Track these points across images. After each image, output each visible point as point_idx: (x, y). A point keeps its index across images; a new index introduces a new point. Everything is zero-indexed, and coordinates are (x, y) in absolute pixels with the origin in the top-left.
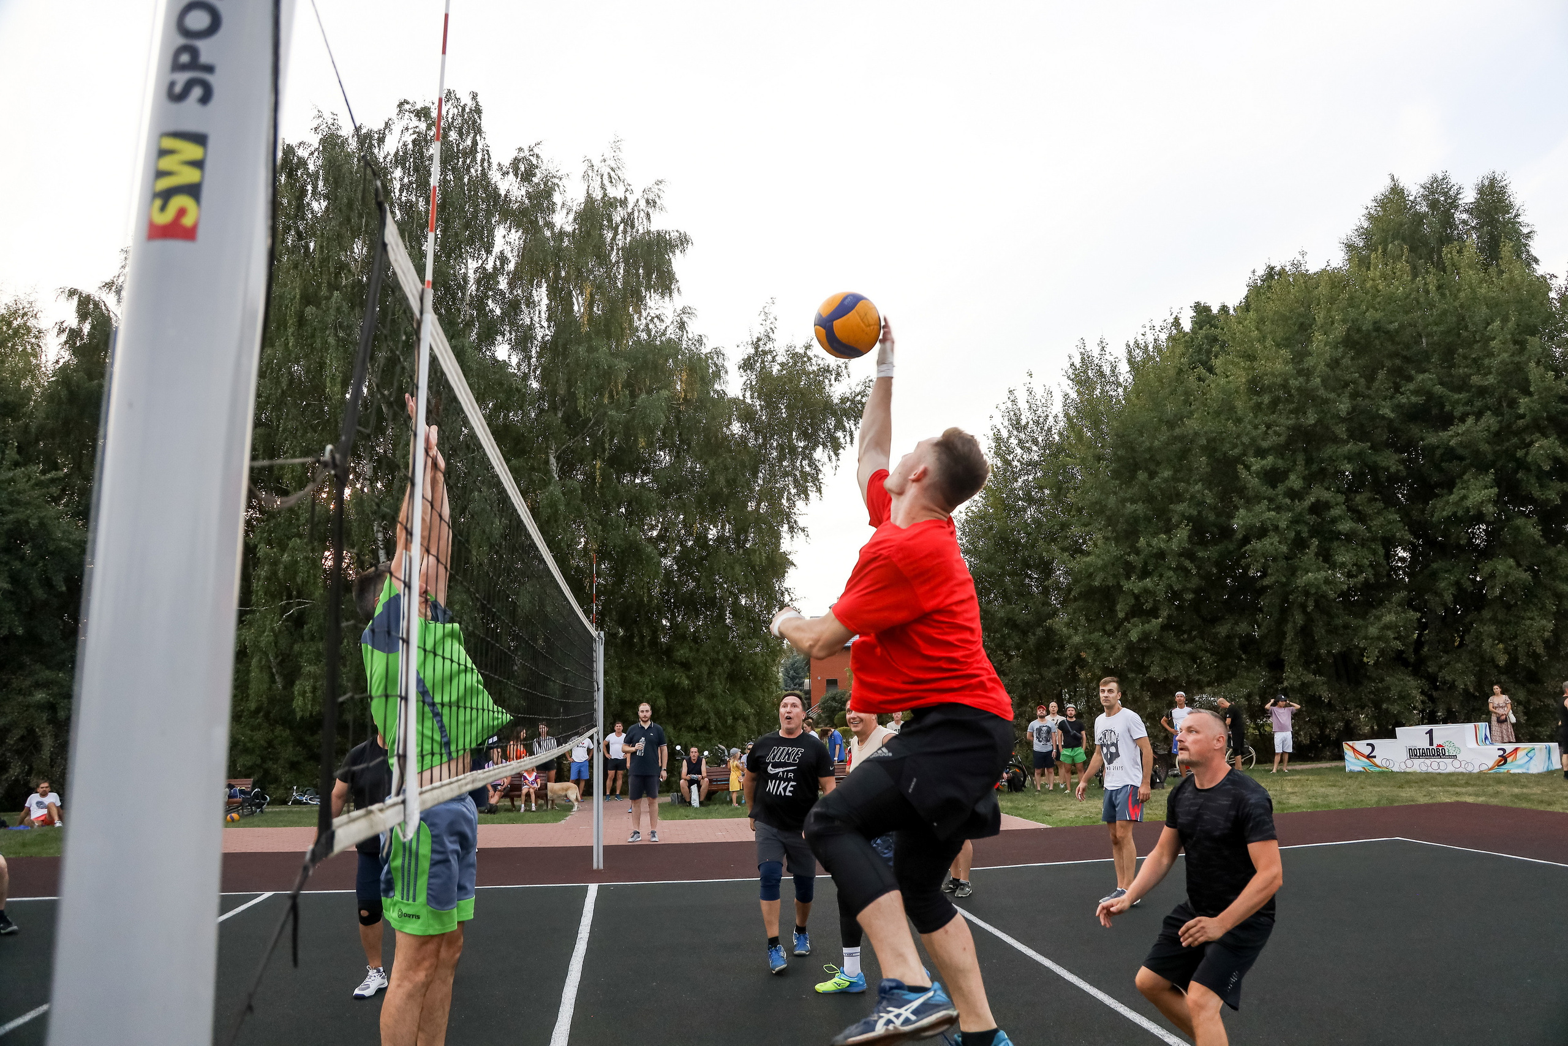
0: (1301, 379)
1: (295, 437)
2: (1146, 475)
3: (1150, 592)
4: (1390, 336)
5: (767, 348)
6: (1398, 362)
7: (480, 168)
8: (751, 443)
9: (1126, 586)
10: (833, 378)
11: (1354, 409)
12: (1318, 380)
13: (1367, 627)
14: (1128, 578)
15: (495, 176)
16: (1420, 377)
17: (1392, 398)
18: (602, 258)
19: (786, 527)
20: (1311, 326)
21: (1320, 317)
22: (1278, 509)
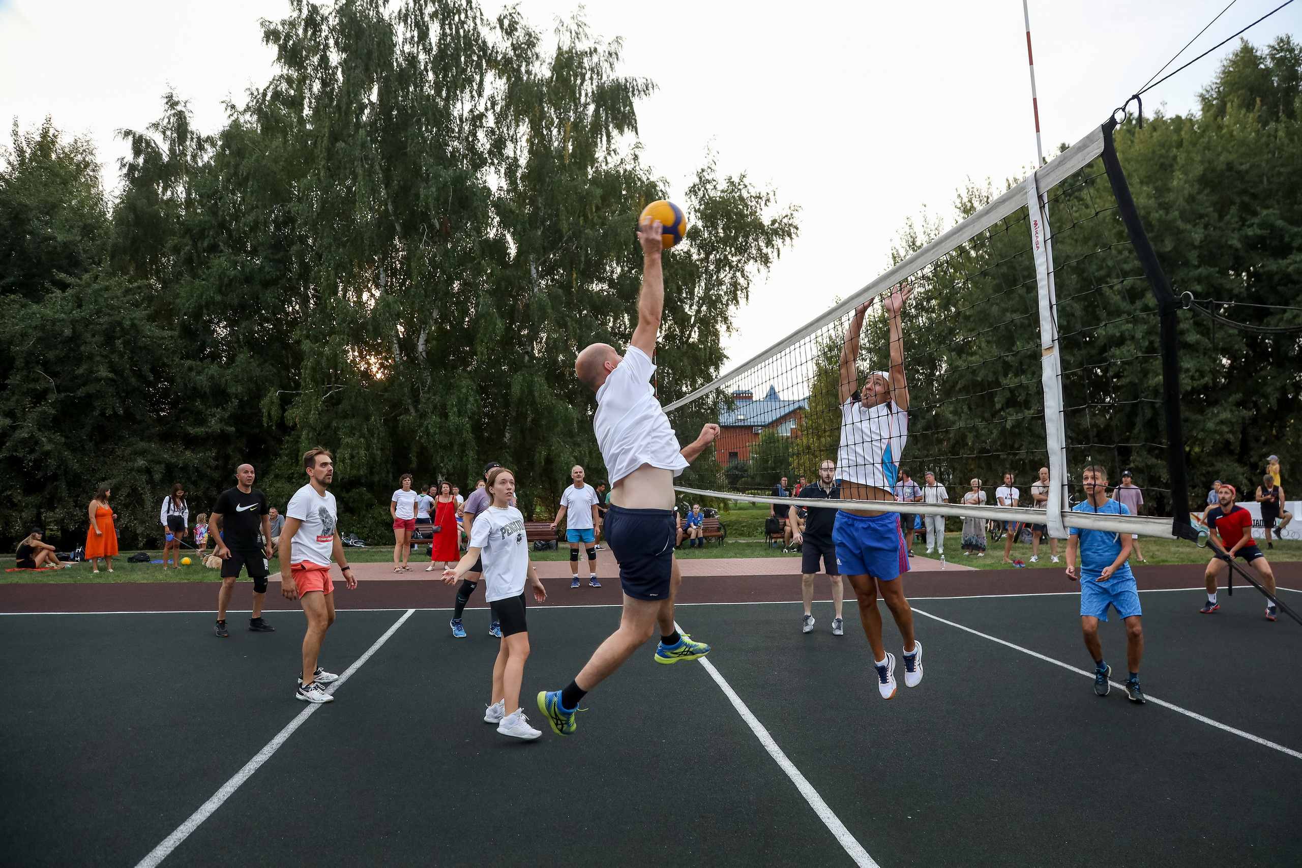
0: (1161, 212)
1: (330, 252)
2: (1025, 290)
3: (1024, 387)
4: (1241, 175)
5: (709, 178)
6: (1246, 199)
7: (472, 25)
8: (695, 257)
9: (1004, 381)
10: (763, 203)
11: (1206, 237)
12: (1177, 213)
13: (1204, 421)
14: (1006, 375)
15: (484, 31)
16: (1265, 212)
17: (1239, 229)
18: (576, 100)
19: (724, 327)
20: (1171, 166)
21: (1182, 158)
22: (1135, 321)
